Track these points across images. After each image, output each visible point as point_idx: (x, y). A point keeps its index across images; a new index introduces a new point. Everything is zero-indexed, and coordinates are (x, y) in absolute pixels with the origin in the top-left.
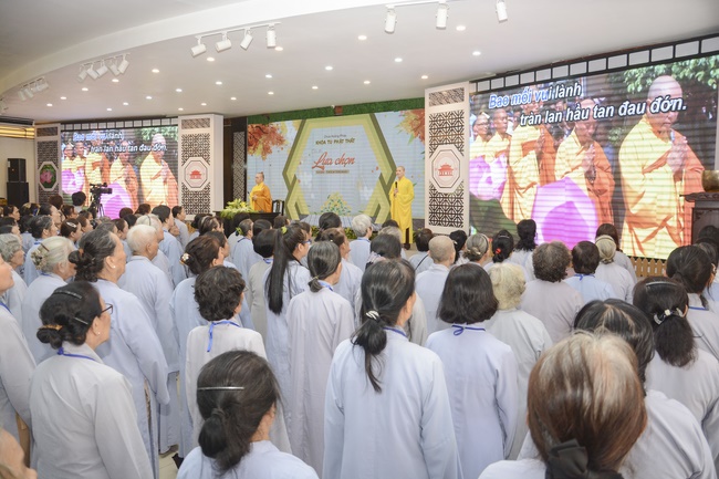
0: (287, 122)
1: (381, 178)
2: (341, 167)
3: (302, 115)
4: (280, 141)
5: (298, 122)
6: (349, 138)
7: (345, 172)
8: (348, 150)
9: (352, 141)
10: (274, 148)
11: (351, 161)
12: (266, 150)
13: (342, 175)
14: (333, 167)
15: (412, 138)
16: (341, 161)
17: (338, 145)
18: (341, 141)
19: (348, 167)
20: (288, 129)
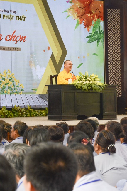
1: (52, 57)
2: (12, 44)
6: (20, 15)
7: (17, 49)
8: (19, 28)
9: (23, 18)
11: (23, 39)
13: (14, 52)
14: (4, 43)
15: (78, 23)
16: (12, 38)
17: (8, 20)
18: (11, 17)
19: (20, 45)
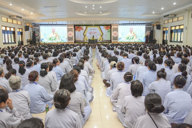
0: (84, 26)
1: (101, 35)
3: (87, 25)
4: (82, 29)
5: (86, 27)
6: (95, 29)
8: (95, 31)
10: (81, 30)
12: (79, 31)
14: (93, 33)
17: (93, 30)
20: (84, 28)
